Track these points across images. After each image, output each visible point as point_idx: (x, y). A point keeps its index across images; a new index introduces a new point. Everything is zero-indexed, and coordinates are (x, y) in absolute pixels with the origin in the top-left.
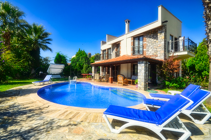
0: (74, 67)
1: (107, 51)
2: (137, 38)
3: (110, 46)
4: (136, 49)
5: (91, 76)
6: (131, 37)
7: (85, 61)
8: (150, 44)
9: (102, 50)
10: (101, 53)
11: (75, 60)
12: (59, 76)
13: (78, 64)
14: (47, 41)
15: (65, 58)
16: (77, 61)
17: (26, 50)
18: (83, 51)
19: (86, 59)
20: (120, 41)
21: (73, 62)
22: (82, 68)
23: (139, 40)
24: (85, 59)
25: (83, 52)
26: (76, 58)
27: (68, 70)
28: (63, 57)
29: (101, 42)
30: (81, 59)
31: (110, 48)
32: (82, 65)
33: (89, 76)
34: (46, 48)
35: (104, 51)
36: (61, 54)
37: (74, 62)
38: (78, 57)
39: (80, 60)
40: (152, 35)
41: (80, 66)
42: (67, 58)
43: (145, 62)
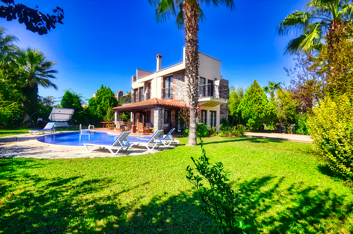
0: (93, 112)
1: (139, 91)
2: (168, 79)
3: (143, 85)
4: (167, 92)
5: (113, 124)
6: (162, 76)
7: (110, 103)
8: (179, 87)
9: (133, 88)
10: (132, 92)
11: (94, 101)
12: (66, 124)
13: (98, 108)
14: (49, 74)
15: (78, 98)
16: (98, 104)
17: (16, 87)
18: (107, 88)
19: (112, 100)
20: (151, 80)
21: (91, 105)
22: (104, 113)
23: (170, 80)
24: (110, 100)
25: (108, 90)
26: (96, 99)
27: (82, 116)
28: (75, 97)
29: (133, 77)
30: (105, 100)
31: (142, 88)
32: (104, 108)
33: (110, 125)
34: (47, 84)
35: (136, 90)
36: (73, 93)
37: (93, 105)
38: (99, 98)
39: (103, 102)
40: (181, 76)
41: (103, 110)
42: (81, 98)
43: (160, 109)
